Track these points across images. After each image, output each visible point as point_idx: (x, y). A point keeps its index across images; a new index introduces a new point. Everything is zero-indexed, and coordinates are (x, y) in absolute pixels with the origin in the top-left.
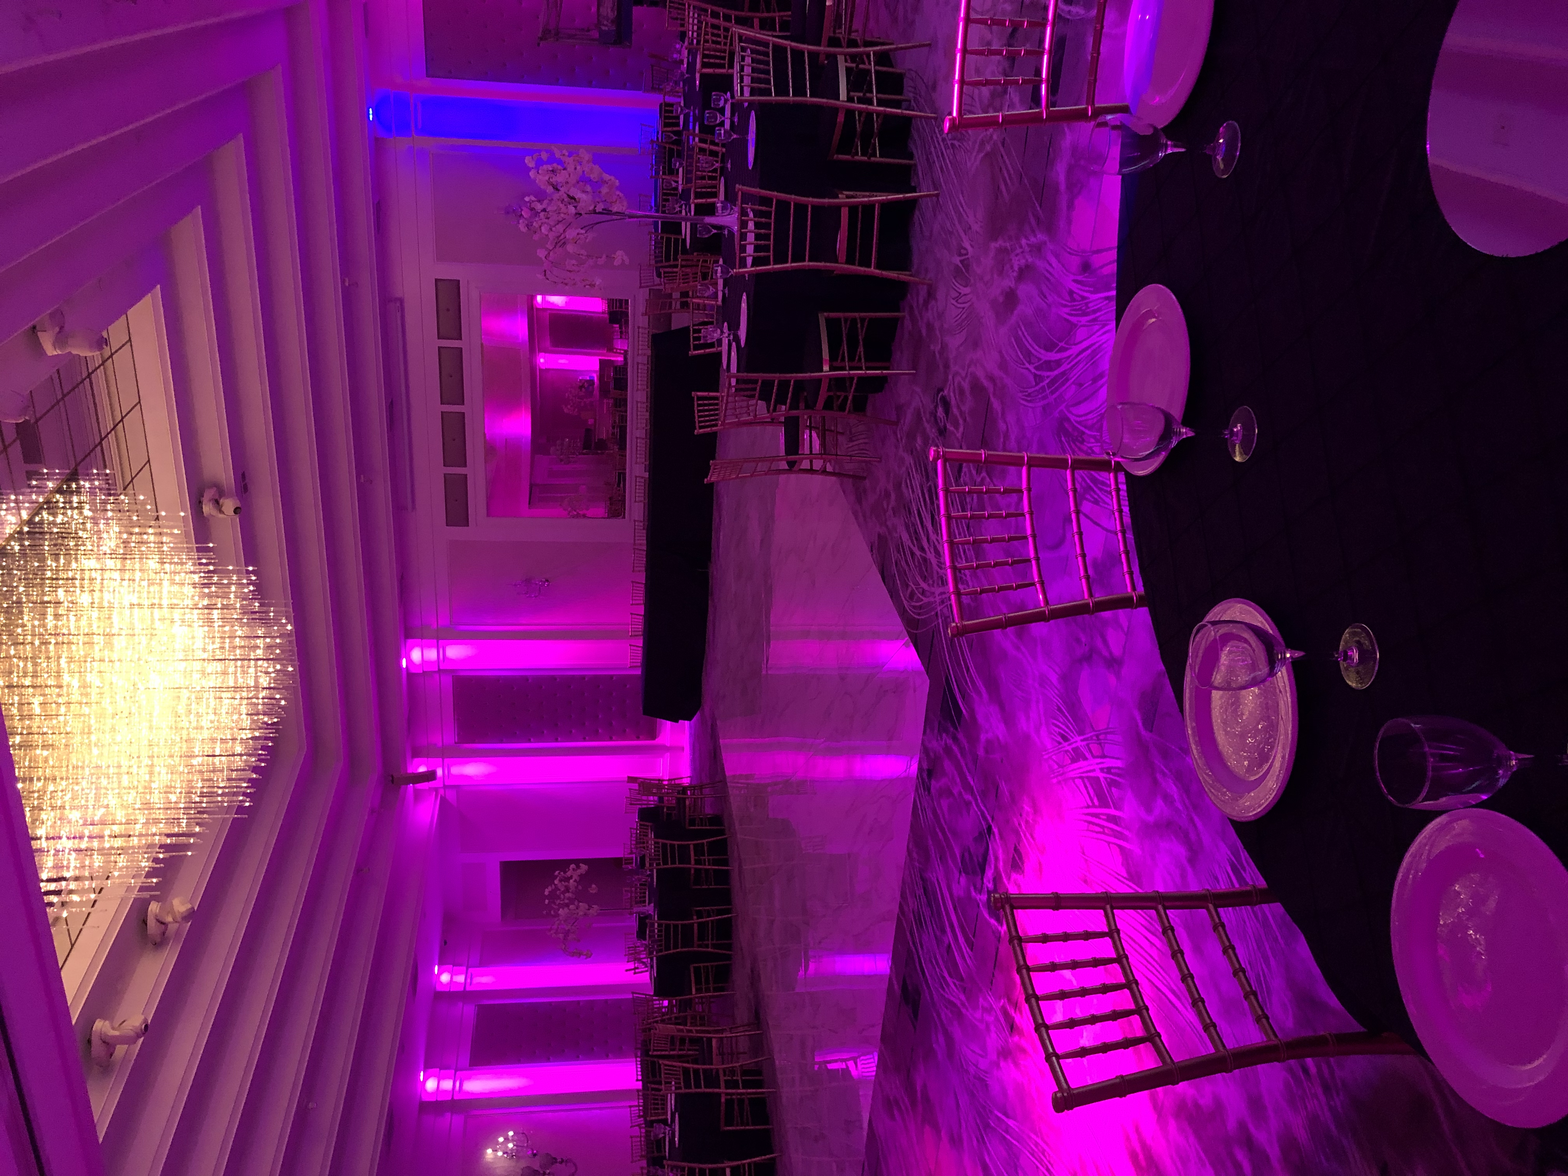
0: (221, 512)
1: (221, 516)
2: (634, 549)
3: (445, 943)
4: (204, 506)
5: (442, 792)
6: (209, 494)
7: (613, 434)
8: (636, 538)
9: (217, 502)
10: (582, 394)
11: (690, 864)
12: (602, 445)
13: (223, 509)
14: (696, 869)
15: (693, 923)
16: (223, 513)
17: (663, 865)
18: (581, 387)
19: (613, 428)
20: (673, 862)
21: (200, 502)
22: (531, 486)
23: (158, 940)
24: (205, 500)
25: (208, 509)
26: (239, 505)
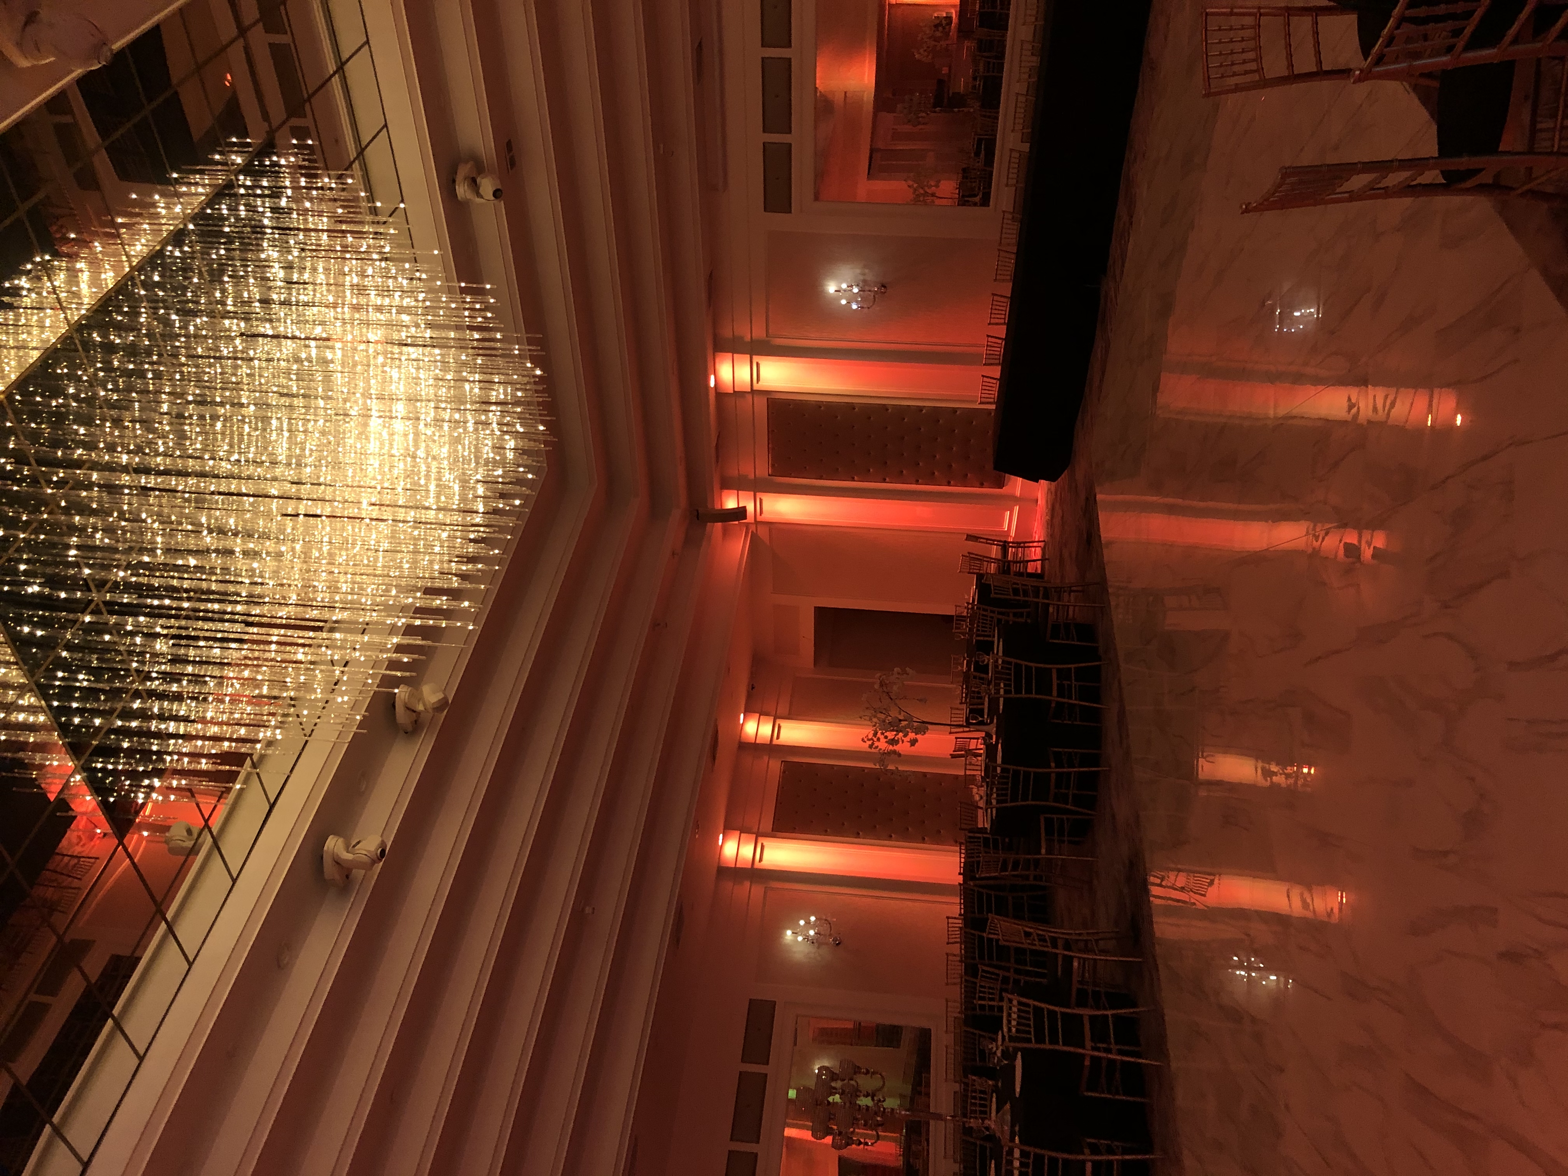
0: (479, 195)
1: (479, 200)
2: (999, 250)
3: (753, 688)
4: (457, 187)
5: (753, 528)
6: (463, 171)
7: (974, 87)
8: (1004, 236)
9: (474, 184)
10: (938, 34)
11: (1051, 695)
12: (958, 101)
13: (481, 191)
14: (1058, 703)
15: (1050, 773)
16: (482, 197)
17: (1016, 693)
18: (936, 26)
19: (975, 79)
20: (1029, 691)
21: (454, 181)
22: (872, 151)
23: (410, 729)
24: (459, 177)
25: (462, 191)
26: (499, 187)
